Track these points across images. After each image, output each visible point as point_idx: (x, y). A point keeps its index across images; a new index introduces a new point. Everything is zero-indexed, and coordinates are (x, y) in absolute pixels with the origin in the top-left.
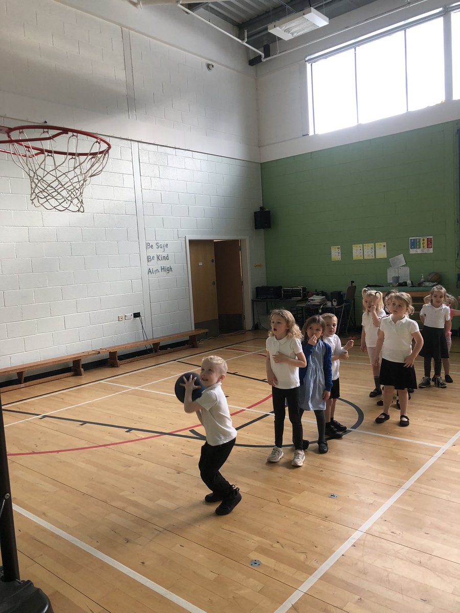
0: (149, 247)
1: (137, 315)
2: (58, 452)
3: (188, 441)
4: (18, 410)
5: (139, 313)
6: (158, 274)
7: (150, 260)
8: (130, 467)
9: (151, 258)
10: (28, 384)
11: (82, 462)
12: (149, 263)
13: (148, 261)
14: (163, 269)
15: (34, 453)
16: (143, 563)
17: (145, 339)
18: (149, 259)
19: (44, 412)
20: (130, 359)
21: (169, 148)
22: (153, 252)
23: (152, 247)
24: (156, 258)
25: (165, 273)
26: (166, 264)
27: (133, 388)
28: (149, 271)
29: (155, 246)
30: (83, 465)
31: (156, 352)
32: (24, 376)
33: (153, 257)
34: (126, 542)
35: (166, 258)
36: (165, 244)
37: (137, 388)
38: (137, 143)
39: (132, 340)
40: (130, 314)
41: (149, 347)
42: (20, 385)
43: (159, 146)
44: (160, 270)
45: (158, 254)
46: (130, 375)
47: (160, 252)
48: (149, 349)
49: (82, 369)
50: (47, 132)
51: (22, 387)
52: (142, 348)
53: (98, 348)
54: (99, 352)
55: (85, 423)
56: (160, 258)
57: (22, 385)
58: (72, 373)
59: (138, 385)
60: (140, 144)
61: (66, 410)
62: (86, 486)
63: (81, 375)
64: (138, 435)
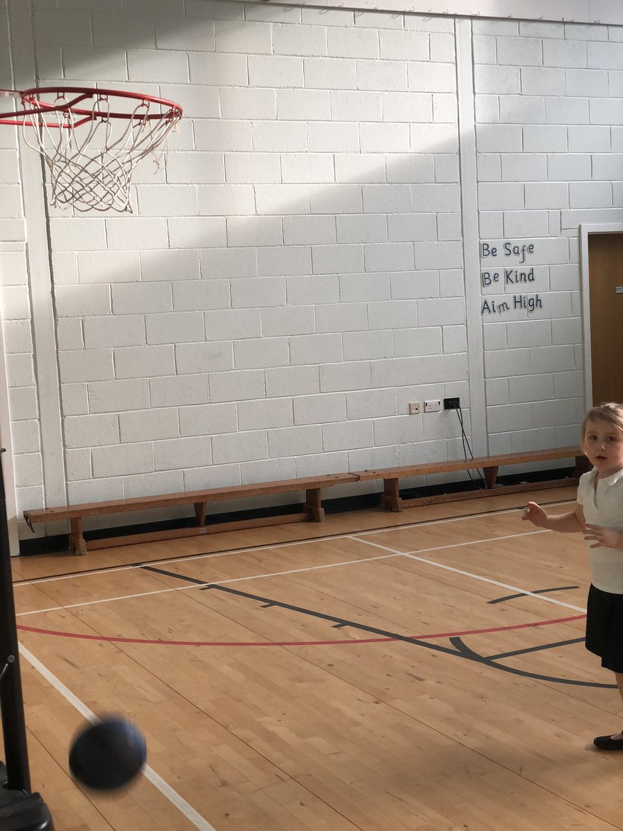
0: (486, 252)
1: (451, 404)
2: (198, 644)
3: (434, 656)
4: (174, 571)
5: (458, 399)
6: (505, 314)
7: (487, 281)
8: (301, 682)
9: (491, 278)
10: (213, 527)
11: (229, 665)
12: (486, 289)
13: (484, 284)
14: (519, 302)
15: (160, 642)
16: (227, 815)
17: (469, 457)
18: (486, 279)
19: (215, 579)
20: (429, 498)
21: (548, 25)
22: (496, 265)
23: (494, 252)
24: (502, 278)
25: (525, 311)
26: (526, 290)
27: (400, 554)
28: (485, 307)
29: (501, 251)
30: (225, 669)
31: (489, 487)
32: (208, 511)
33: (496, 276)
34: (221, 784)
35: (530, 277)
36: (527, 245)
37: (406, 554)
38: (469, 21)
39: (441, 458)
40: (436, 400)
41: (476, 476)
42: (196, 529)
43: (522, 24)
44: (511, 304)
45: (508, 268)
46: (409, 530)
47: (514, 264)
48: (476, 480)
49: (322, 510)
50: (63, 97)
51: (201, 532)
52: (461, 476)
53: (357, 468)
54: (359, 477)
55: (272, 603)
56: (512, 277)
57: (203, 530)
58: (302, 516)
59: (411, 549)
60: (475, 22)
61: (254, 579)
62: (211, 701)
63: (318, 521)
64: (350, 634)
